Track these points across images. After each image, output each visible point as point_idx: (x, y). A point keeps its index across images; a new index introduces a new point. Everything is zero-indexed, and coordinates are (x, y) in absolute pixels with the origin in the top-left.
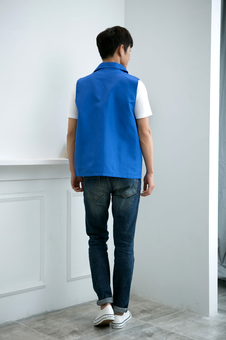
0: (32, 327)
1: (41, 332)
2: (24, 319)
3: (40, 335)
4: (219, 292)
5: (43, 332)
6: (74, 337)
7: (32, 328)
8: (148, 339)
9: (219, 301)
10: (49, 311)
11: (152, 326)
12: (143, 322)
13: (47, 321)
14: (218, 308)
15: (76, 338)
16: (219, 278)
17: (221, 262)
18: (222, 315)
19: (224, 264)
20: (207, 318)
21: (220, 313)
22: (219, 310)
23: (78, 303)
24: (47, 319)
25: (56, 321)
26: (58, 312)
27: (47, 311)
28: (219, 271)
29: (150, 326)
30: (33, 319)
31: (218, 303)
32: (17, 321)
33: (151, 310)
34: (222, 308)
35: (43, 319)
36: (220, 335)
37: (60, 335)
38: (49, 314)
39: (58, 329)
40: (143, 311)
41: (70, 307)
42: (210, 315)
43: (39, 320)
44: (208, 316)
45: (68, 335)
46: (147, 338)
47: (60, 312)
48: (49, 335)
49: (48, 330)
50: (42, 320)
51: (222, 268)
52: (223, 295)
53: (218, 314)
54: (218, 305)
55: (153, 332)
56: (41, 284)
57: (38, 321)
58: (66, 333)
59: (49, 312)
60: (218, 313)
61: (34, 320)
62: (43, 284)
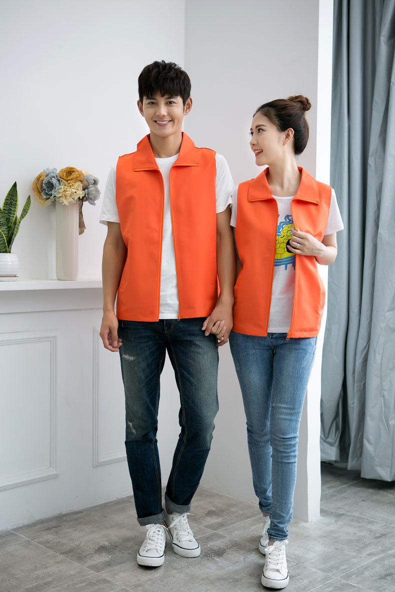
0: (37, 540)
1: (51, 548)
2: (26, 526)
3: (49, 554)
4: (324, 482)
5: (54, 550)
6: (101, 558)
7: (37, 542)
8: (217, 559)
9: (324, 498)
10: (64, 512)
11: (224, 537)
12: (210, 532)
13: (61, 530)
14: (321, 509)
15: (105, 559)
16: (322, 461)
17: (325, 436)
18: (327, 520)
19: (329, 440)
20: (305, 524)
21: (324, 516)
22: (323, 512)
23: (109, 499)
24: (60, 526)
25: (75, 530)
26: (79, 515)
27: (61, 513)
28: (322, 451)
29: (220, 537)
30: (38, 527)
31: (321, 500)
32: (15, 530)
33: (223, 511)
34: (326, 509)
35: (55, 527)
36: (327, 552)
37: (79, 553)
38: (64, 518)
39: (78, 543)
40: (210, 513)
41: (97, 506)
42: (310, 520)
43: (49, 529)
44: (307, 521)
45: (92, 554)
46: (215, 558)
47: (80, 514)
48: (63, 553)
49: (62, 546)
50: (53, 528)
51: (326, 445)
52: (329, 488)
53: (322, 518)
54: (321, 504)
55: (225, 547)
56: (52, 472)
57: (46, 530)
58: (89, 551)
59: (65, 515)
60: (321, 516)
61: (40, 528)
62: (55, 473)
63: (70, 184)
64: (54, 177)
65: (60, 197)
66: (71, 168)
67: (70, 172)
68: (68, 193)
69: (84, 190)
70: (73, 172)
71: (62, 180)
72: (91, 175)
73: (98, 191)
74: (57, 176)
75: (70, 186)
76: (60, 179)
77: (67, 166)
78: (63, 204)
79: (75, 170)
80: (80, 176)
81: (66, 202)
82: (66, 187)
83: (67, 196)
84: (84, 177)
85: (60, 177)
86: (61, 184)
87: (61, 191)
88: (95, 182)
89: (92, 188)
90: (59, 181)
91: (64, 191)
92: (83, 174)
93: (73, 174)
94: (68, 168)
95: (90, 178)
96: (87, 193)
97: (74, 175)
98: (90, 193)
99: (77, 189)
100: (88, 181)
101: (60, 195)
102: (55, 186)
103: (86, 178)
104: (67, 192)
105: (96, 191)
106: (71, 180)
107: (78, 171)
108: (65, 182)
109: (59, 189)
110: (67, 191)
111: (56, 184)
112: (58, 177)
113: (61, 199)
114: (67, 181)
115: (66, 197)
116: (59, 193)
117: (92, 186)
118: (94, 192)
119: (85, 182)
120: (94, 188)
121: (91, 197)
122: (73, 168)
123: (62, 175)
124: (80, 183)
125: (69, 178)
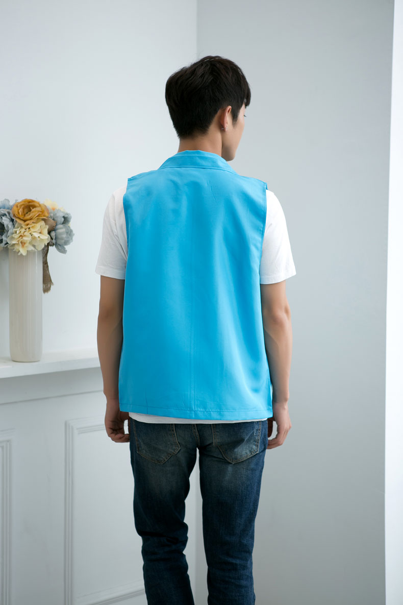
63: (29, 226)
64: (4, 215)
65: (14, 244)
66: (31, 201)
67: (29, 206)
68: (27, 239)
69: (49, 233)
70: (34, 207)
71: (18, 220)
72: (59, 210)
73: (70, 233)
74: (9, 213)
75: (29, 228)
76: (13, 218)
77: (24, 198)
78: (19, 254)
79: (37, 205)
80: (42, 212)
81: (23, 252)
82: (23, 230)
83: (25, 243)
84: (49, 213)
85: (14, 215)
86: (16, 226)
87: (16, 236)
88: (66, 220)
89: (61, 230)
90: (12, 220)
91: (21, 236)
92: (48, 210)
93: (33, 210)
94: (25, 201)
95: (58, 215)
96: (54, 238)
97: (34, 212)
98: (59, 237)
99: (40, 233)
100: (56, 219)
101: (14, 242)
102: (6, 228)
103: (52, 215)
104: (24, 238)
105: (67, 233)
106: (31, 219)
107: (40, 206)
108: (22, 222)
109: (13, 234)
110: (25, 236)
111: (8, 226)
112: (12, 215)
113: (16, 248)
114: (25, 221)
115: (23, 243)
116: (13, 238)
117: (61, 226)
118: (64, 236)
119: (51, 222)
120: (63, 230)
121: (59, 242)
122: (33, 201)
123: (16, 213)
124: (43, 223)
125: (27, 217)
